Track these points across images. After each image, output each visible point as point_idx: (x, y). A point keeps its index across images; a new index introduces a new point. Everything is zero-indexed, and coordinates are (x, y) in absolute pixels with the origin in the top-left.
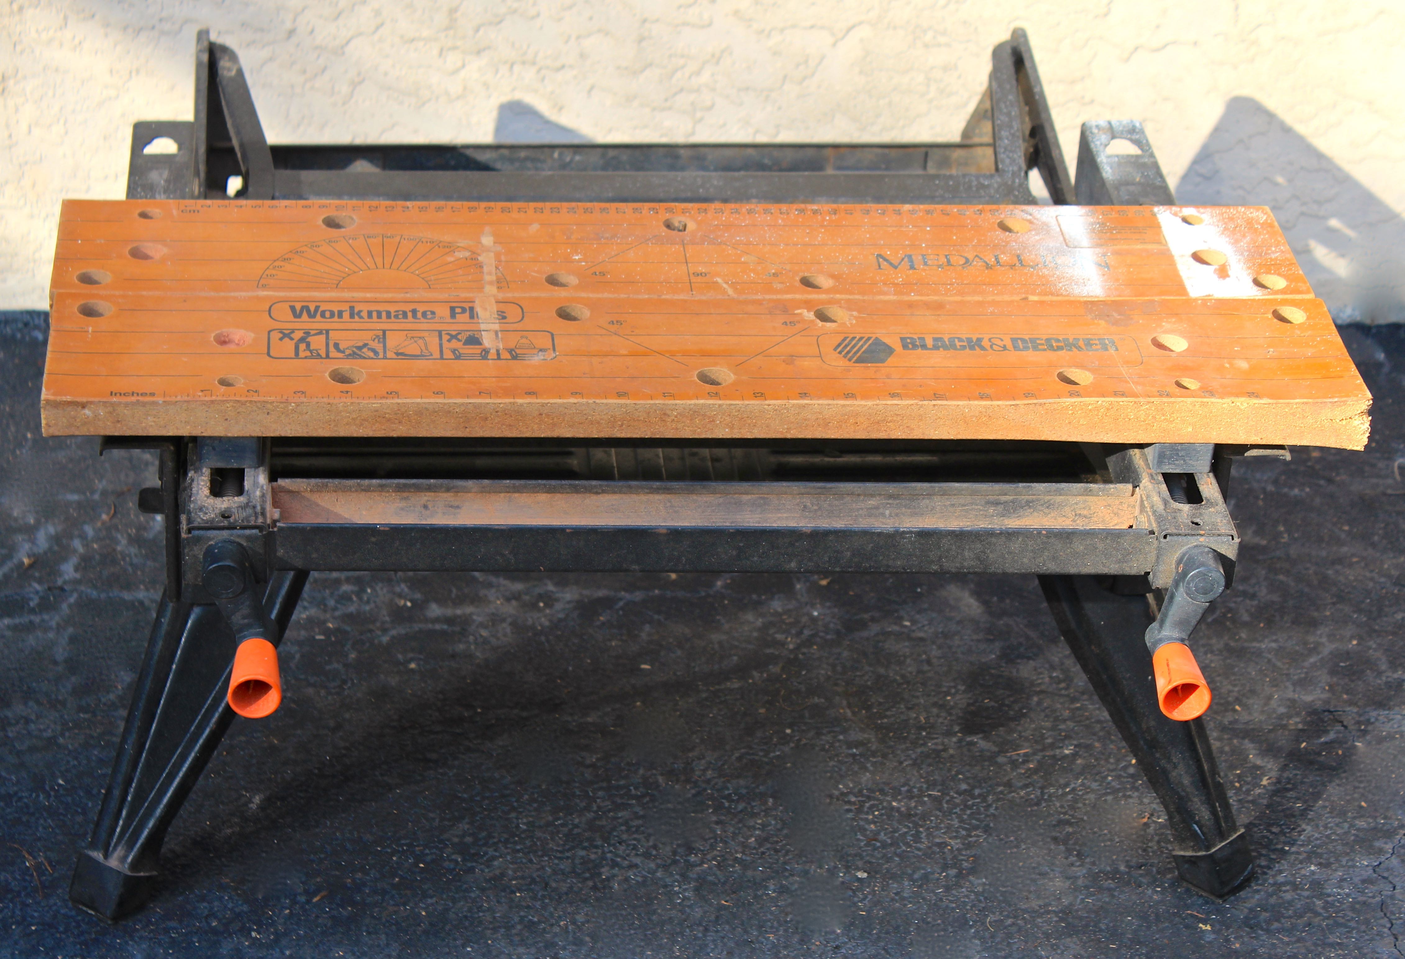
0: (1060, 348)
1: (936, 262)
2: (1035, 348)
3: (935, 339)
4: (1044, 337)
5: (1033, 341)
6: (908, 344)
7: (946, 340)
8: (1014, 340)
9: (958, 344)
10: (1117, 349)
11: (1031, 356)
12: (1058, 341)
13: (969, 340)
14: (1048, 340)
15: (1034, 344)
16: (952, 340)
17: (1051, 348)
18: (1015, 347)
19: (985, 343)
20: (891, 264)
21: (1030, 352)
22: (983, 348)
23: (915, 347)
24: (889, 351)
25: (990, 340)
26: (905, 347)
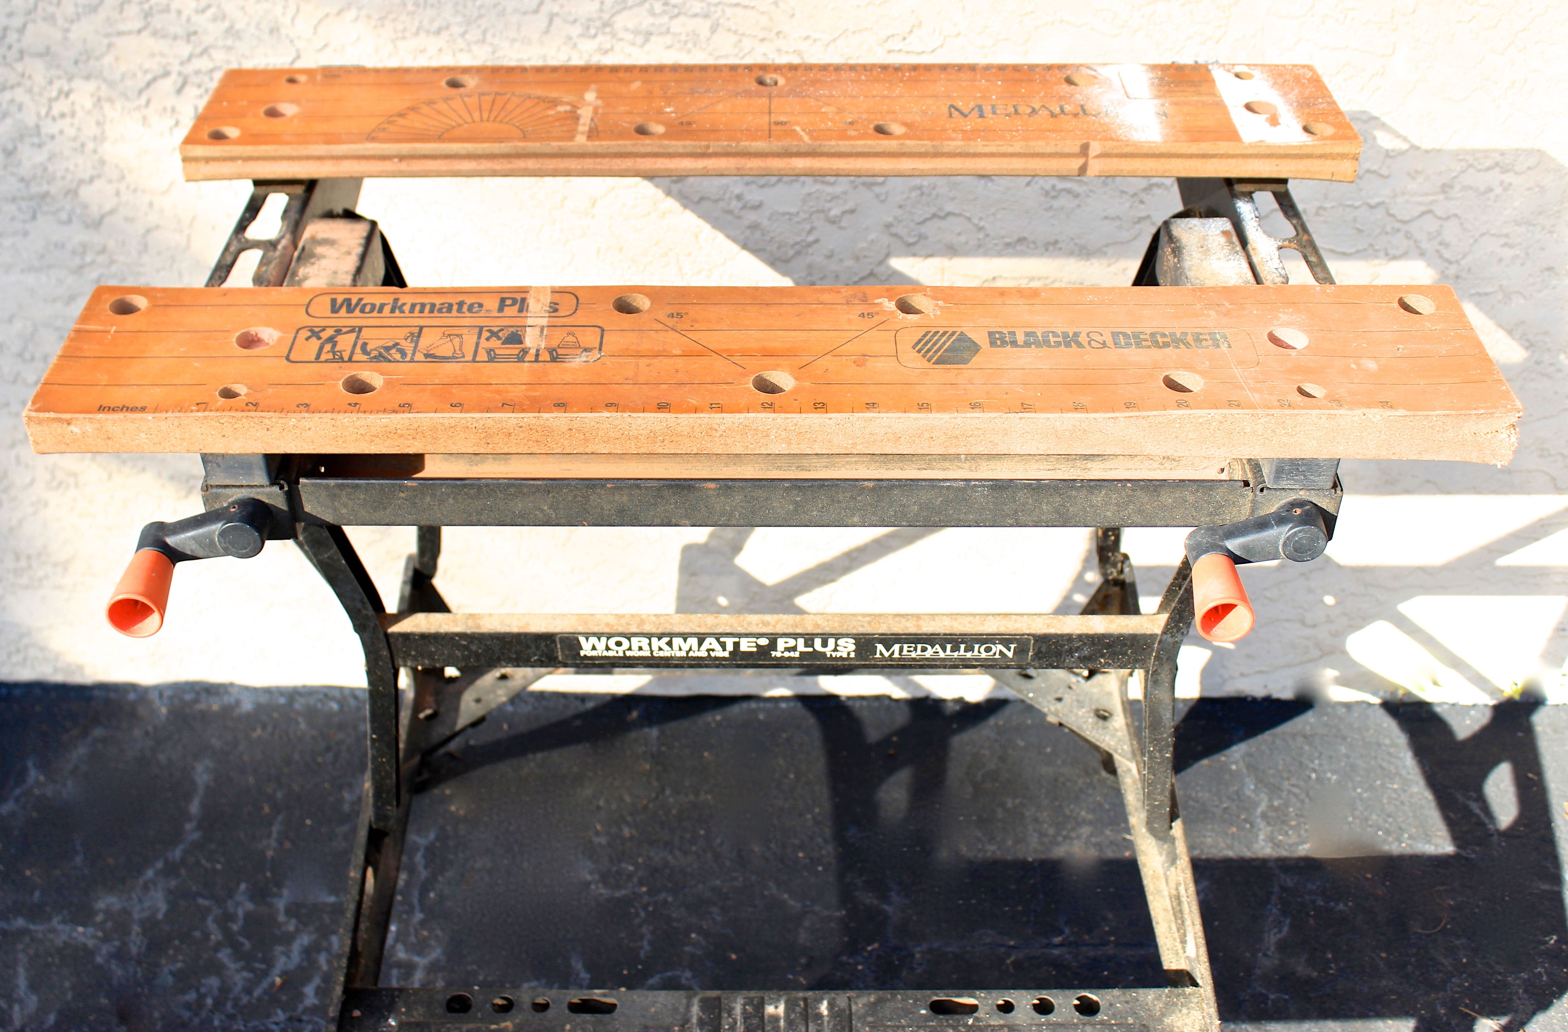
0: (1166, 345)
1: (1004, 112)
2: (1138, 345)
3: (1027, 334)
4: (1148, 331)
5: (1136, 336)
6: (997, 340)
7: (1039, 335)
8: (1115, 335)
9: (1052, 339)
10: (1230, 346)
11: (1134, 354)
12: (1164, 335)
13: (1065, 335)
14: (1153, 335)
15: (1137, 340)
16: (1045, 335)
17: (1156, 344)
18: (1115, 344)
19: (1083, 339)
20: (962, 113)
21: (1133, 350)
22: (1080, 345)
23: (1004, 343)
24: (974, 348)
25: (1088, 334)
26: (993, 344)
